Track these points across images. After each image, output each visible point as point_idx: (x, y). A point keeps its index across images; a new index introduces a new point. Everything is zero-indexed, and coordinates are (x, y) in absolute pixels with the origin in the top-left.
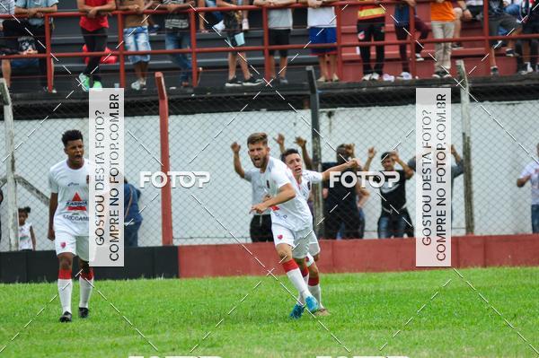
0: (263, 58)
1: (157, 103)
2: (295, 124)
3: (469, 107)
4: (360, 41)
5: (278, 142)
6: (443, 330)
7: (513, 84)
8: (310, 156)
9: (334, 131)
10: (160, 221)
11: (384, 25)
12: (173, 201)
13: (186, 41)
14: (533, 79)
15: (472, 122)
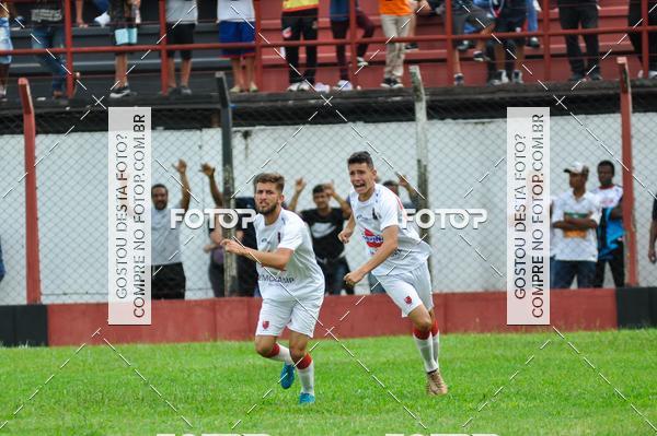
0: (158, 61)
1: (20, 118)
2: (200, 147)
3: (426, 126)
4: (286, 39)
5: (179, 170)
6: (391, 415)
7: (482, 97)
8: (220, 189)
9: (252, 157)
10: (24, 272)
11: (316, 19)
12: (41, 246)
13: (58, 38)
14: (508, 91)
15: (430, 146)
